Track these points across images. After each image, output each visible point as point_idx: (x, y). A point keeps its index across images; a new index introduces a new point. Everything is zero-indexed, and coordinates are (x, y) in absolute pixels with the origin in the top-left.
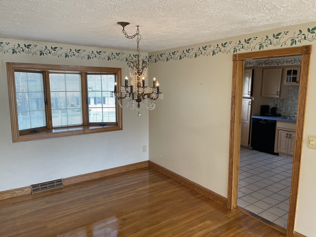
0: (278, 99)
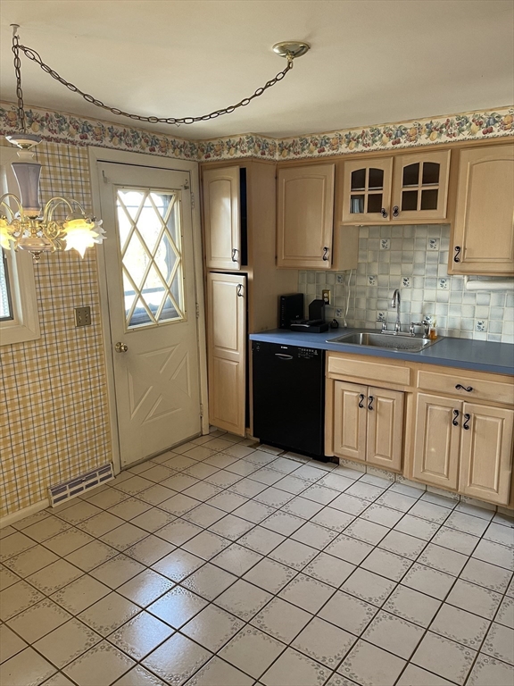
0: (327, 271)
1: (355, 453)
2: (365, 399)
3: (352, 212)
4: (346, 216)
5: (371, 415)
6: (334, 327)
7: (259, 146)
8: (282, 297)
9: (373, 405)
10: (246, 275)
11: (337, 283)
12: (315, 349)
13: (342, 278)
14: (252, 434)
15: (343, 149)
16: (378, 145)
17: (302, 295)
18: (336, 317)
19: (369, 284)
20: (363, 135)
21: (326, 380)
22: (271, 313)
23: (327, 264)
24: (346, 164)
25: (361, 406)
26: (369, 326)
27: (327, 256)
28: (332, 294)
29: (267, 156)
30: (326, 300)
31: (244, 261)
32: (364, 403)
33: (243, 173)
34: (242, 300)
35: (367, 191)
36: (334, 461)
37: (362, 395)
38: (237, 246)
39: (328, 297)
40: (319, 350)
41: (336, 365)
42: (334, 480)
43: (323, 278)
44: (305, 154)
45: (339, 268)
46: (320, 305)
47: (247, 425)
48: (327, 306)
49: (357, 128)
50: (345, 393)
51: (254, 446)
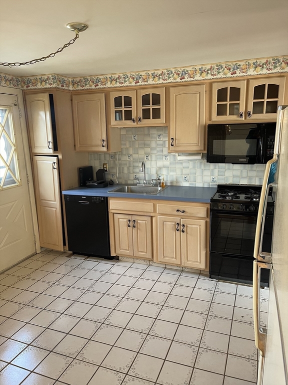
0: (105, 153)
1: (127, 252)
2: (131, 222)
3: (116, 120)
4: (113, 123)
5: (135, 230)
6: (111, 184)
7: (60, 81)
8: (80, 168)
9: (135, 225)
10: (57, 156)
11: (111, 159)
12: (101, 197)
13: (113, 156)
14: (68, 249)
15: (109, 85)
16: (127, 84)
17: (91, 167)
18: (112, 178)
19: (128, 159)
20: (119, 78)
21: (109, 214)
22: (74, 178)
23: (105, 149)
24: (111, 93)
25: (129, 226)
26: (129, 182)
27: (104, 144)
28: (109, 166)
29: (65, 88)
30: (105, 169)
31: (56, 148)
32: (131, 224)
33: (51, 97)
34: (56, 171)
35: (123, 109)
36: (116, 259)
37: (129, 220)
38: (51, 139)
39: (106, 168)
40: (104, 197)
41: (114, 205)
42: (117, 268)
43: (102, 156)
44: (87, 87)
45: (112, 151)
46: (102, 172)
47: (64, 244)
48: (106, 172)
49: (115, 74)
50: (120, 220)
51: (69, 256)
